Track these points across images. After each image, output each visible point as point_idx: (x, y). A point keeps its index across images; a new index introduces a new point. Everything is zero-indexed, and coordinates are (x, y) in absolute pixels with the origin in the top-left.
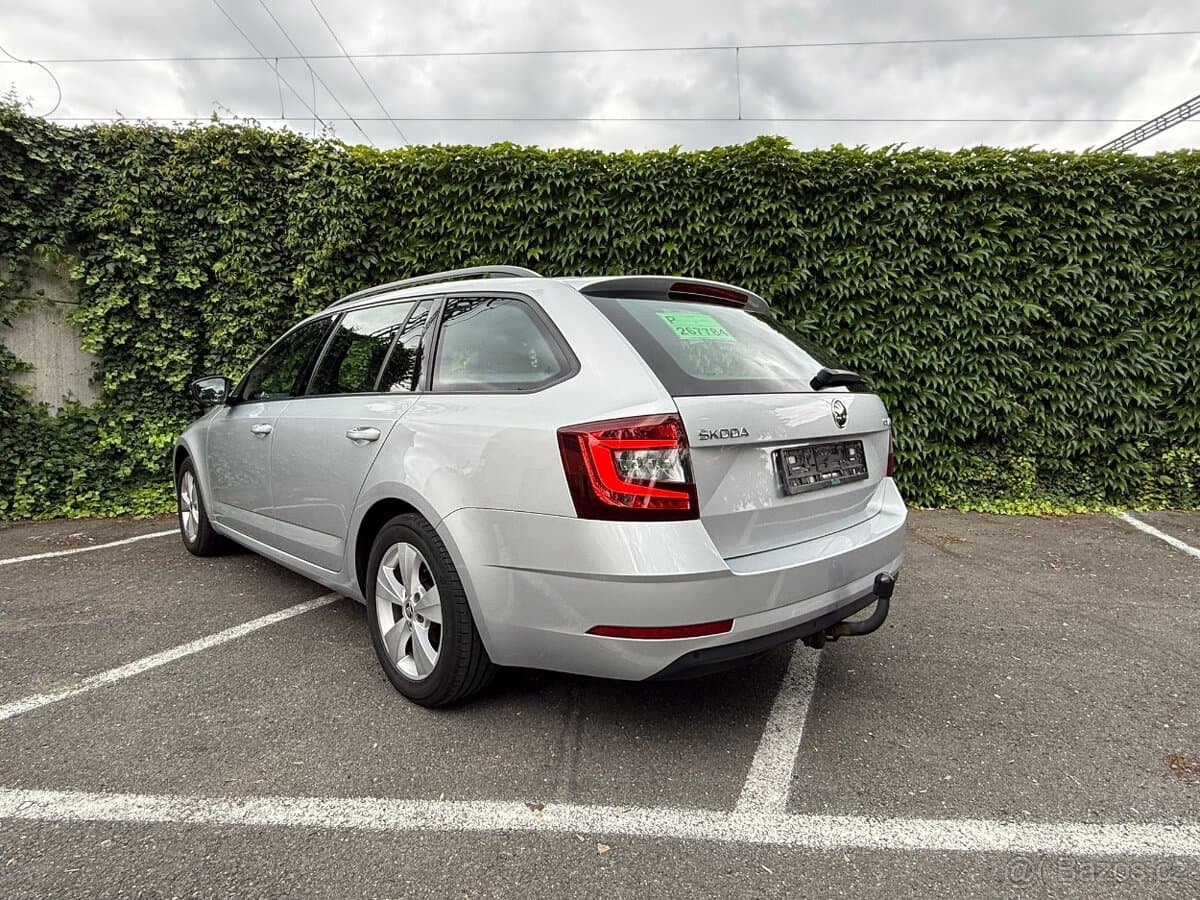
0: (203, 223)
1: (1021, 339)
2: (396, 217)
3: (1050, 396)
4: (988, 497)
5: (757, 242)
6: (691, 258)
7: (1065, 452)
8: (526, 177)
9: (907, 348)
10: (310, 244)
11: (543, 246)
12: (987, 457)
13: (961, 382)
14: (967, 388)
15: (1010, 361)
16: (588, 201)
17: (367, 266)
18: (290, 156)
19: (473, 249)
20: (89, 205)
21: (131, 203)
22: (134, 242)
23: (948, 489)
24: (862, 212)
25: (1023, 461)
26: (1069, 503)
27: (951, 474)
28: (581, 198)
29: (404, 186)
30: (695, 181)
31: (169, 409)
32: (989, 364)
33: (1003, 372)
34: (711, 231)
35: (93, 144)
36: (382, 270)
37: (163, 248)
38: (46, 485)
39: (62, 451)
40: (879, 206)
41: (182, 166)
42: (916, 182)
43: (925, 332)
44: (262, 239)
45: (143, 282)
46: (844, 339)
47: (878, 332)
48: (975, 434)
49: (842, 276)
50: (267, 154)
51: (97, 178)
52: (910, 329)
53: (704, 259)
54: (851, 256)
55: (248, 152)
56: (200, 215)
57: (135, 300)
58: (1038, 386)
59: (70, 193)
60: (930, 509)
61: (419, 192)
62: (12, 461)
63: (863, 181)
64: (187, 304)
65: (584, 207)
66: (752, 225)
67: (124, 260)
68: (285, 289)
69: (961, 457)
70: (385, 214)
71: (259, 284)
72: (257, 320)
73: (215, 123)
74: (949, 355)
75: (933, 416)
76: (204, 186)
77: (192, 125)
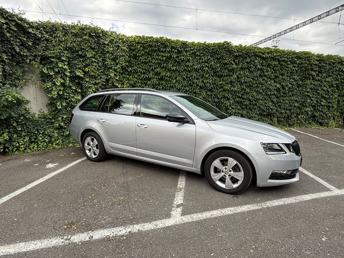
0: (81, 56)
1: (276, 92)
2: (135, 57)
3: (281, 105)
6: (210, 71)
7: (283, 117)
8: (170, 47)
9: (255, 94)
10: (114, 64)
11: (176, 66)
12: (268, 118)
14: (266, 103)
17: (129, 70)
18: (103, 36)
19: (157, 67)
20: (45, 49)
21: (61, 49)
22: (62, 62)
24: (247, 61)
25: (275, 119)
28: (185, 54)
29: (138, 47)
30: (211, 51)
32: (270, 98)
33: (273, 100)
34: (215, 65)
35: (44, 28)
36: (133, 72)
37: (68, 63)
38: (47, 139)
40: (251, 60)
41: (73, 37)
43: (258, 90)
44: (98, 62)
46: (243, 92)
48: (267, 113)
49: (243, 77)
50: (98, 35)
51: (47, 40)
52: (256, 90)
53: (213, 72)
54: (244, 72)
55: (94, 34)
56: (80, 53)
61: (142, 49)
62: (35, 132)
63: (247, 54)
64: (77, 81)
65: (186, 57)
67: (61, 67)
68: (106, 77)
69: (264, 118)
70: (132, 55)
71: (99, 75)
72: (100, 86)
73: (78, 23)
74: (263, 95)
75: (259, 109)
76: (82, 45)
77: (72, 23)
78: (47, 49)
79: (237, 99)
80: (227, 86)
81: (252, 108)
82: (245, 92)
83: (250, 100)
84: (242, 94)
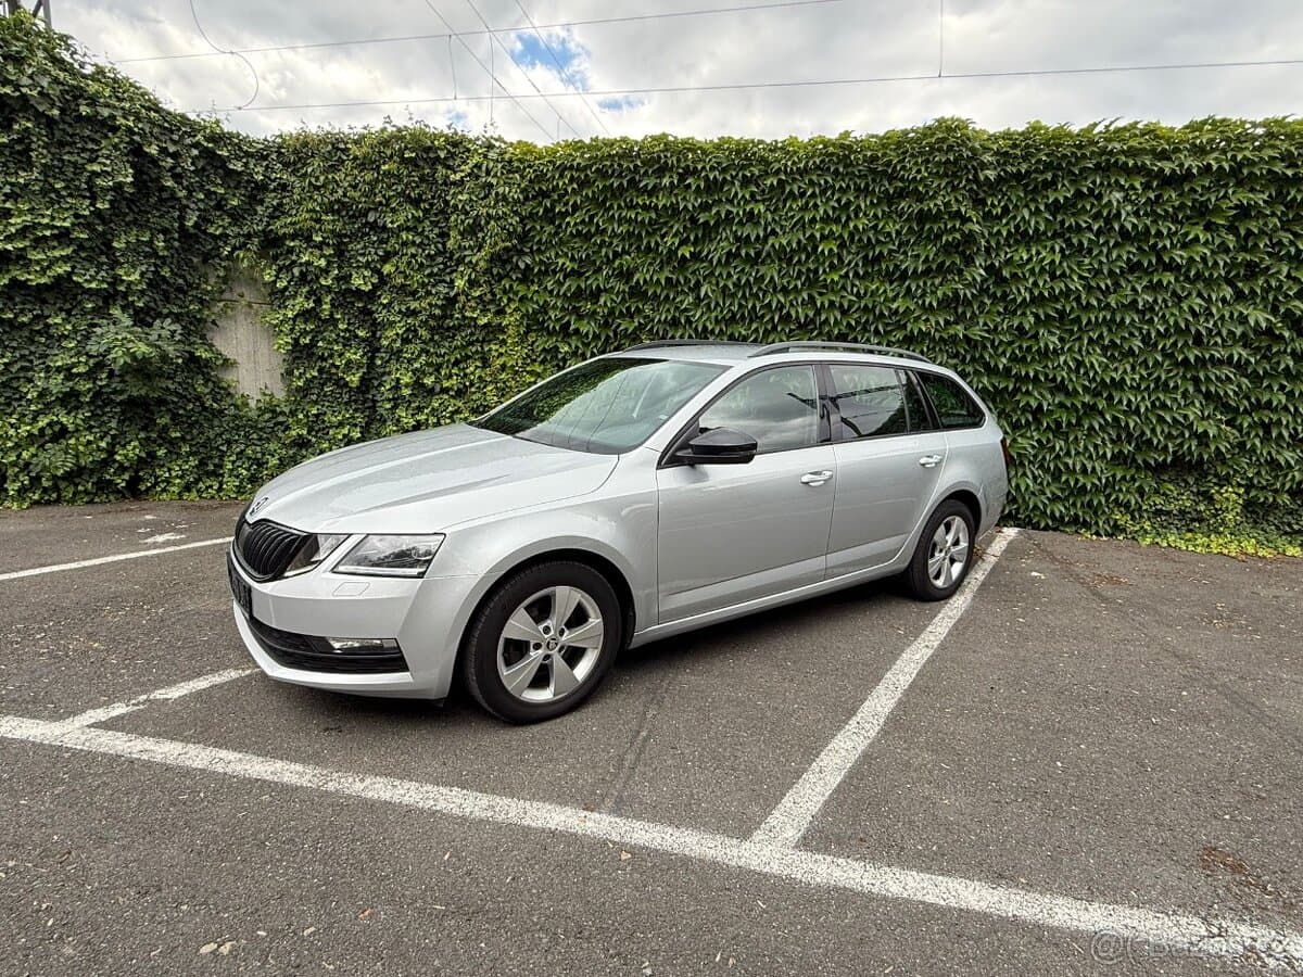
0: (374, 226)
1: (1239, 352)
2: (550, 216)
3: (1271, 419)
4: (1178, 529)
5: (928, 237)
6: (850, 257)
7: (1283, 485)
8: (681, 171)
9: (1096, 359)
10: (470, 246)
11: (695, 244)
12: (1183, 485)
13: (1158, 399)
14: (1164, 406)
15: (1224, 377)
16: (743, 196)
17: (522, 266)
18: (452, 155)
19: (623, 248)
20: (277, 213)
21: (313, 210)
22: (315, 247)
23: (1129, 517)
24: (1056, 200)
25: (1227, 491)
26: (1279, 544)
27: (1133, 502)
28: (736, 193)
29: (561, 184)
30: (861, 168)
31: (346, 403)
32: (1196, 380)
33: (1213, 390)
34: (876, 227)
35: (280, 154)
36: (536, 270)
37: (340, 252)
38: (248, 470)
39: (260, 439)
40: (1079, 194)
41: (356, 172)
42: (1126, 163)
43: (1118, 342)
44: (426, 242)
45: (323, 283)
46: (1020, 347)
47: (1061, 339)
48: (1169, 460)
49: (1024, 276)
50: (432, 155)
51: (284, 187)
52: (1101, 337)
53: (866, 258)
54: (1038, 253)
55: (413, 155)
56: (371, 218)
57: (318, 302)
58: (1258, 406)
59: (261, 202)
60: (1105, 538)
61: (573, 189)
62: (221, 447)
63: (1060, 164)
64: (360, 305)
65: (739, 203)
66: (923, 217)
67: (308, 263)
68: (447, 290)
69: (1149, 483)
70: (540, 214)
71: (423, 285)
72: (421, 321)
73: (387, 125)
74: (1147, 367)
75: (1119, 436)
76: (377, 191)
77: (365, 128)
78: (283, 213)
79: (985, 380)
80: (927, 320)
81: (1069, 424)
82: (1029, 348)
83: (1060, 388)
84: (1014, 359)
